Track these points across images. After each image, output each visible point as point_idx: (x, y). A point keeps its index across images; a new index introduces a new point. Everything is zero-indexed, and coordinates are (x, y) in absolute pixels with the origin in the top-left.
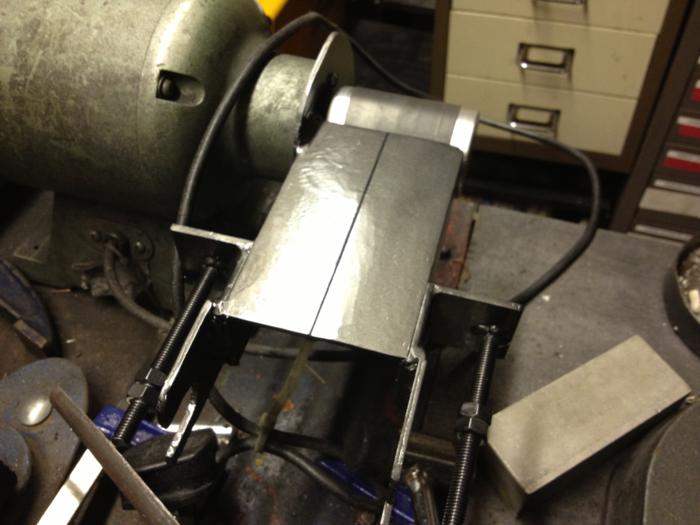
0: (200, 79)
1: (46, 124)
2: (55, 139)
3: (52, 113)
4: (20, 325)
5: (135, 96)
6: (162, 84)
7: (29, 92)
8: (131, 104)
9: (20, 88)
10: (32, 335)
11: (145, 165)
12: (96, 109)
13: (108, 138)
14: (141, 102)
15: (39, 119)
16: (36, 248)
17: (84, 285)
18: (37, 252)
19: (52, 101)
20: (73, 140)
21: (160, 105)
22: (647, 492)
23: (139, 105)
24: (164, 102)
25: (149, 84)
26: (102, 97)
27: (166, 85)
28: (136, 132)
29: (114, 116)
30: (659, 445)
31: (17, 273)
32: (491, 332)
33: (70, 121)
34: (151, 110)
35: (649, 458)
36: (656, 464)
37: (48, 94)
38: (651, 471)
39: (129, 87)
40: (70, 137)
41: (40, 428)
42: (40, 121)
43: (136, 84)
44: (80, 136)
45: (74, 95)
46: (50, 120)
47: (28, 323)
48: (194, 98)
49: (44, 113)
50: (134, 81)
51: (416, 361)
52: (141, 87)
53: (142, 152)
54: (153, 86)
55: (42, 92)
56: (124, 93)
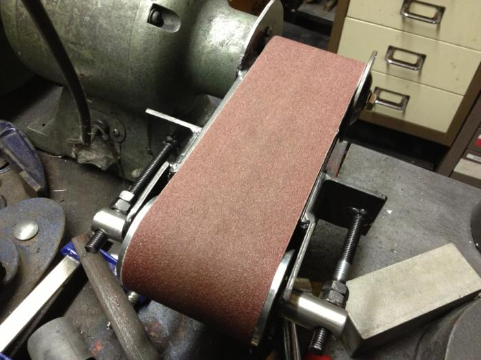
0: (179, 14)
1: (68, 32)
2: (72, 43)
3: (73, 24)
4: (24, 174)
5: (133, 19)
6: (153, 13)
7: (59, 7)
8: (129, 25)
9: (54, 4)
10: (31, 182)
11: (132, 69)
12: (105, 25)
13: (109, 48)
14: (137, 24)
15: (63, 27)
16: (44, 125)
17: (73, 155)
18: (43, 128)
19: (75, 16)
20: (85, 46)
21: (149, 28)
22: (448, 350)
23: (135, 26)
24: (152, 26)
25: (144, 12)
26: (110, 17)
27: (155, 15)
28: (129, 45)
29: (116, 31)
30: (460, 319)
31: (27, 140)
32: (360, 214)
33: (84, 31)
34: (143, 30)
35: (451, 328)
36: (456, 332)
37: (72, 10)
38: (451, 336)
39: (130, 13)
40: (82, 44)
41: (28, 243)
42: (63, 29)
43: (135, 11)
44: (90, 43)
45: (90, 14)
46: (71, 29)
47: (30, 173)
48: (173, 27)
49: (67, 23)
50: (134, 9)
51: (308, 222)
52: (138, 13)
53: (131, 60)
54: (146, 14)
55: (69, 8)
56: (125, 16)
